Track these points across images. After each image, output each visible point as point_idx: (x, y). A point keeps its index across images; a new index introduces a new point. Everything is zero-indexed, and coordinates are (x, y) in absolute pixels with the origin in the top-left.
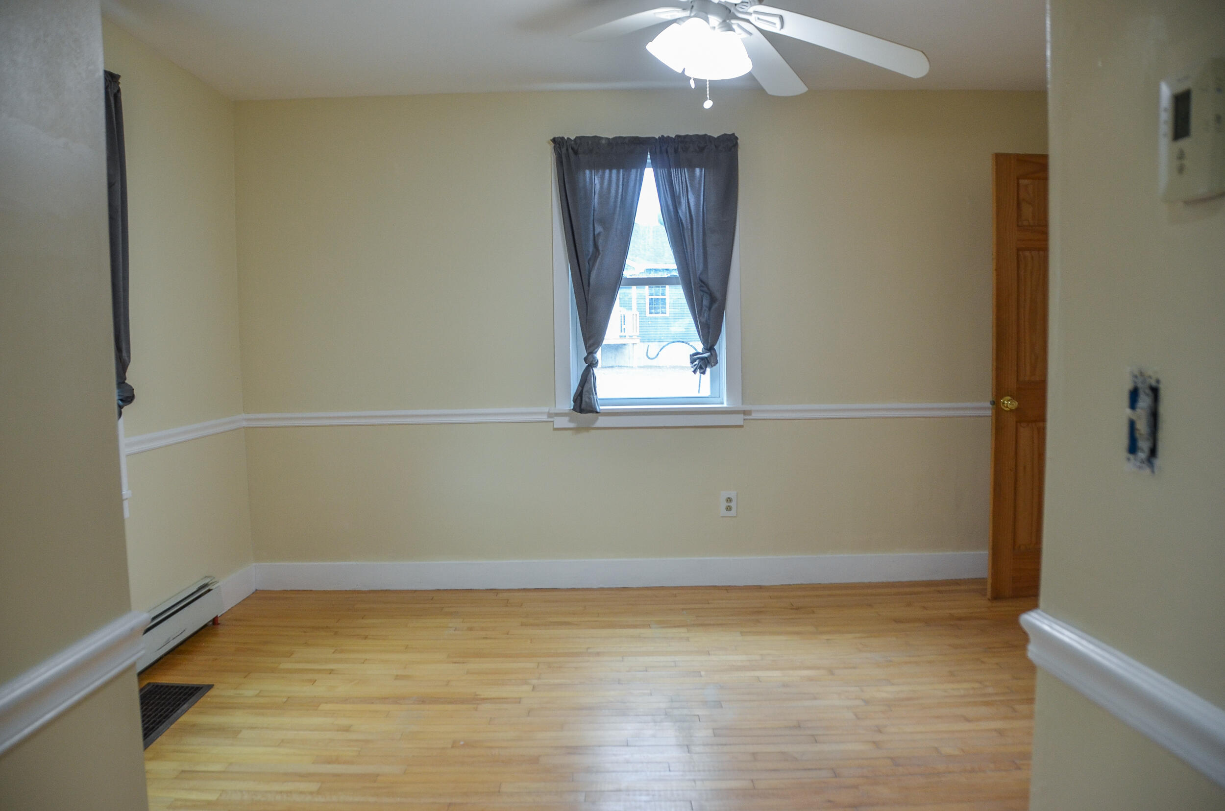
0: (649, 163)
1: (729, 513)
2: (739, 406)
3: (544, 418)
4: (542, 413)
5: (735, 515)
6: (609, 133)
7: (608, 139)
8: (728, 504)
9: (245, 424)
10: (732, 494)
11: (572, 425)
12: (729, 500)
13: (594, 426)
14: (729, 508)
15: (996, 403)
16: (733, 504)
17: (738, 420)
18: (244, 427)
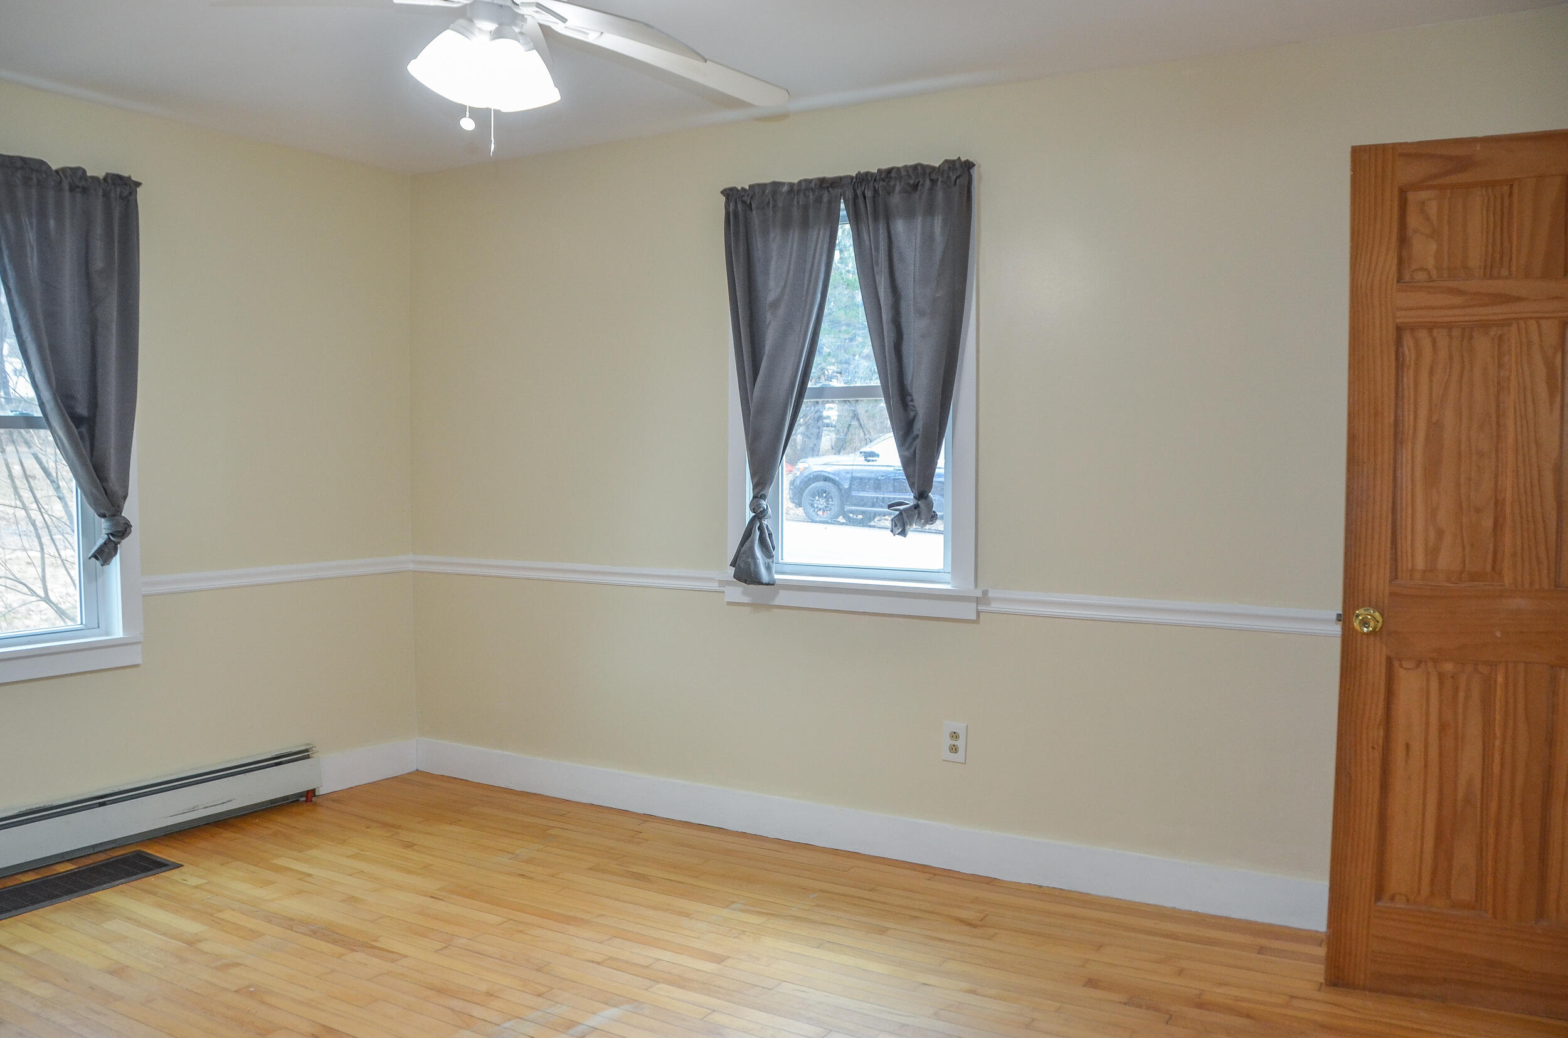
0: (843, 216)
1: (953, 757)
2: (968, 588)
3: (714, 586)
4: (711, 579)
5: (963, 762)
6: (791, 175)
7: (791, 185)
8: (953, 742)
9: (411, 567)
10: (959, 727)
11: (746, 600)
12: (955, 735)
13: (773, 604)
14: (954, 749)
15: (1344, 618)
16: (960, 743)
17: (968, 611)
18: (411, 571)
